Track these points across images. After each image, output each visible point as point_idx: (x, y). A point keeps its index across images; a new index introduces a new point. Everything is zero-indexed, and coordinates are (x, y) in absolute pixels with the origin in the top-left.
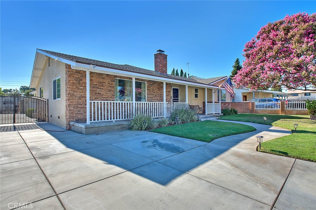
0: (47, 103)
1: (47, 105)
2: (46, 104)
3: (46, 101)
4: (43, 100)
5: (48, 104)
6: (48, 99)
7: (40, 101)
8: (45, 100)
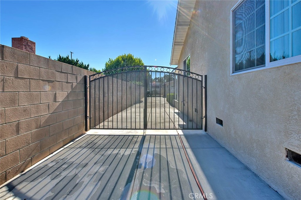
0: (204, 85)
1: (204, 90)
2: (202, 86)
3: (202, 81)
4: (197, 77)
5: (206, 88)
6: (206, 76)
7: (190, 80)
8: (200, 79)
